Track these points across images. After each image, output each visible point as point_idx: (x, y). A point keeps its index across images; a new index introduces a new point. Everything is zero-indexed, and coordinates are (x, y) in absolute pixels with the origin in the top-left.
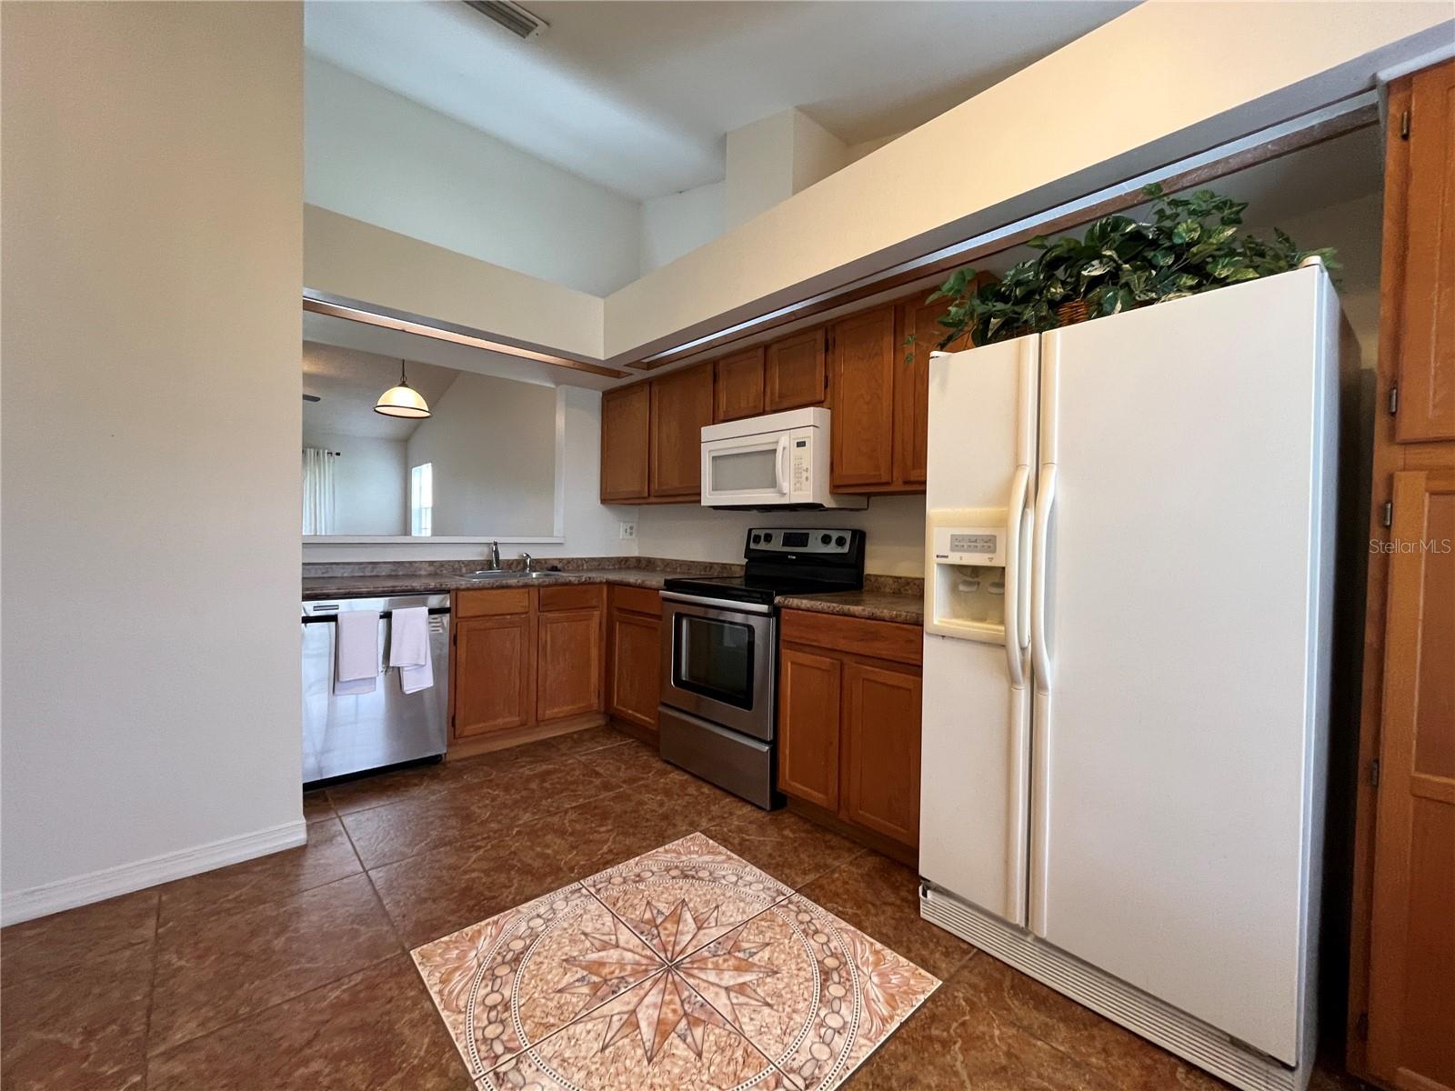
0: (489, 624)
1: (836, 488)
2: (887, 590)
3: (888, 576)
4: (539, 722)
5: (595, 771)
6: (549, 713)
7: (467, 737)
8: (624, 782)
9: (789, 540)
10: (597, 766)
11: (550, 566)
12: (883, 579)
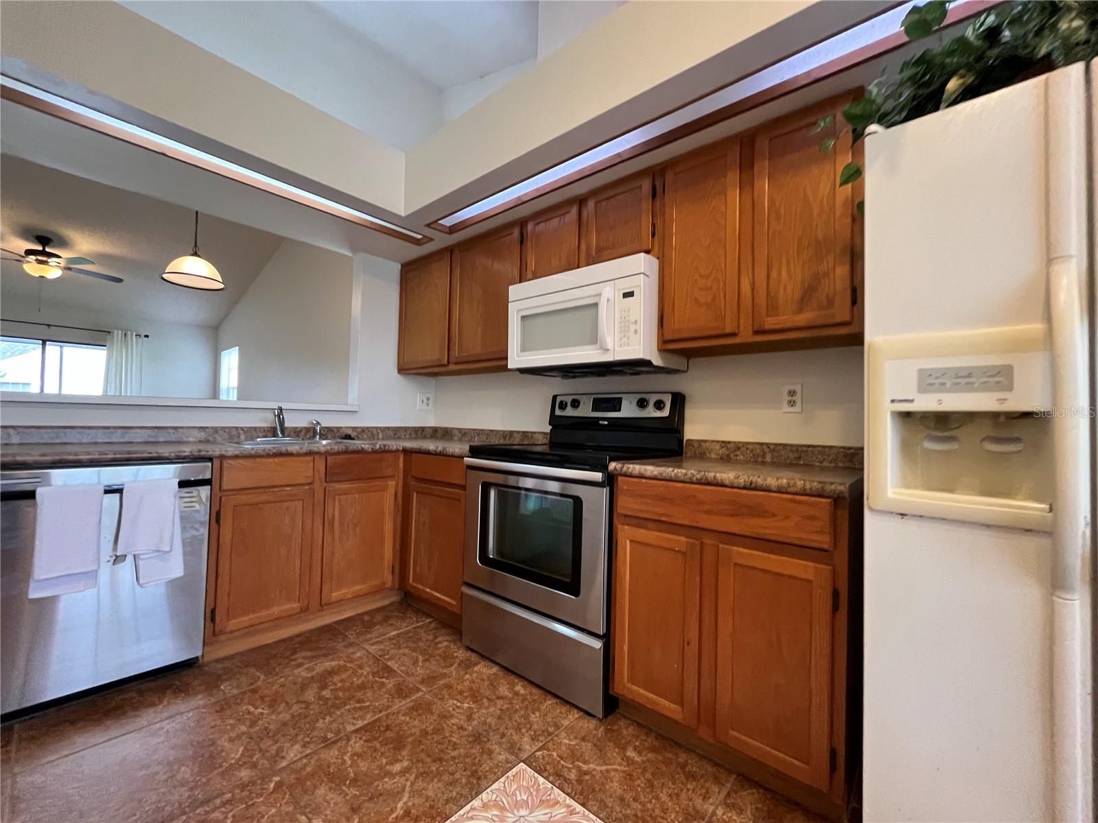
0: (263, 498)
1: (665, 344)
2: (713, 456)
3: (713, 441)
4: (323, 606)
5: (388, 667)
6: (335, 595)
7: (231, 632)
8: (423, 682)
9: (599, 404)
10: (388, 660)
11: (343, 435)
12: (707, 444)
